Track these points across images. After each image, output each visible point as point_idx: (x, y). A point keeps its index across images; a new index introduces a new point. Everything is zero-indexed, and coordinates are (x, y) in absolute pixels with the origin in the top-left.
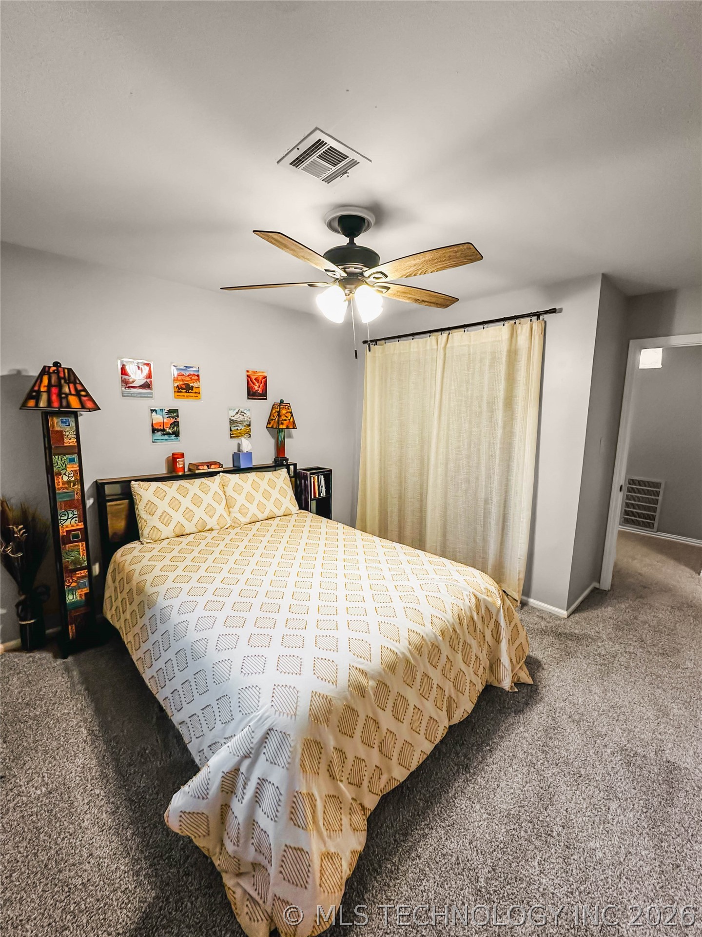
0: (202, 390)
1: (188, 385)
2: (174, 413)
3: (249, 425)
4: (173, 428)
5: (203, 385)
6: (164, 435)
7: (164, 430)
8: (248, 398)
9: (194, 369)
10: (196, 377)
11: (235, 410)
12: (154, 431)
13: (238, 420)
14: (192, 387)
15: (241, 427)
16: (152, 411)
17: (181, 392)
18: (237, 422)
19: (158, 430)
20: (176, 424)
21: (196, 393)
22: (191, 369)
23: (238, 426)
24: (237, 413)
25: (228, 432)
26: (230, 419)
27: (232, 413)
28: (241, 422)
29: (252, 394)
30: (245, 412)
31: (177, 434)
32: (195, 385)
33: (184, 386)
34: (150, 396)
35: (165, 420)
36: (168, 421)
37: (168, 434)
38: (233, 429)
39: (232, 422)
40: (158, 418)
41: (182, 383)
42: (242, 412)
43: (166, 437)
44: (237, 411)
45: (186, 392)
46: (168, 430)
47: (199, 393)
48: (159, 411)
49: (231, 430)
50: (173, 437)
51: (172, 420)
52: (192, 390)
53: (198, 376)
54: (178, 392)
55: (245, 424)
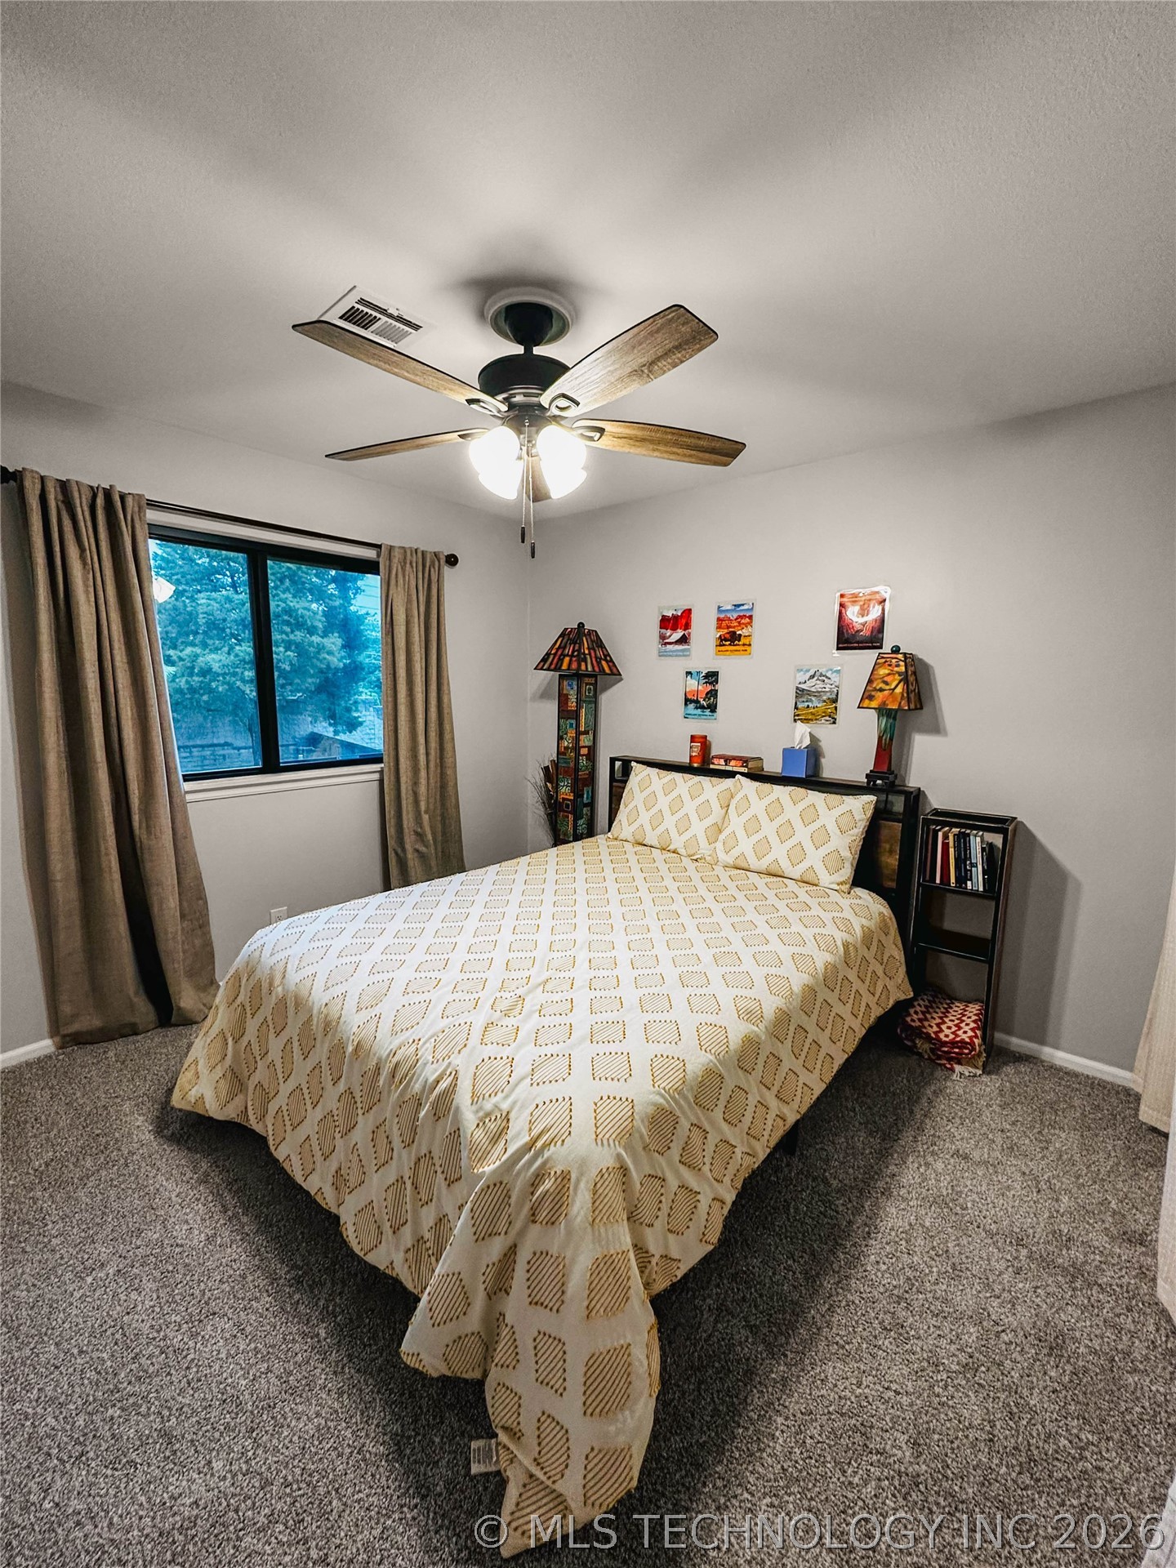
0: (754, 641)
1: (734, 633)
2: (712, 677)
3: (835, 701)
4: (709, 699)
5: (757, 633)
6: (697, 708)
7: (697, 702)
8: (838, 649)
9: (746, 607)
10: (747, 620)
11: (808, 671)
12: (687, 701)
13: (813, 689)
14: (740, 635)
15: (815, 703)
16: (689, 673)
17: (724, 645)
18: (809, 693)
19: (692, 701)
20: (713, 694)
21: (744, 645)
22: (742, 608)
23: (811, 701)
24: (812, 677)
25: (791, 711)
26: (797, 688)
27: (802, 677)
28: (818, 694)
29: (847, 639)
30: (828, 675)
31: (713, 708)
32: (744, 632)
33: (727, 636)
34: (685, 654)
35: (700, 688)
36: (704, 688)
37: (702, 707)
38: (800, 706)
39: (800, 693)
40: (693, 684)
41: (726, 631)
42: (821, 675)
43: (699, 711)
44: (811, 673)
45: (730, 645)
46: (702, 702)
47: (750, 645)
48: (695, 674)
49: (796, 708)
50: (707, 712)
51: (710, 688)
52: (739, 641)
53: (750, 617)
54: (720, 645)
55: (825, 698)
